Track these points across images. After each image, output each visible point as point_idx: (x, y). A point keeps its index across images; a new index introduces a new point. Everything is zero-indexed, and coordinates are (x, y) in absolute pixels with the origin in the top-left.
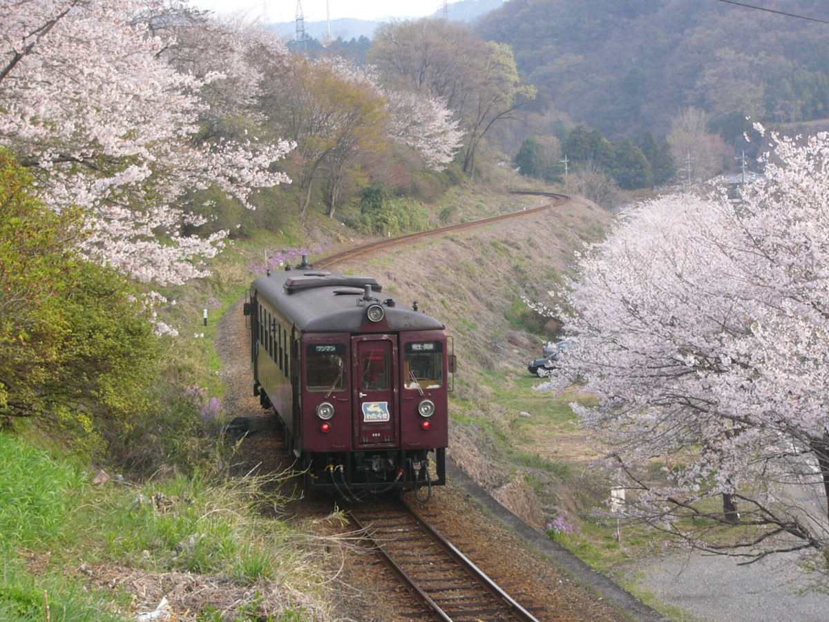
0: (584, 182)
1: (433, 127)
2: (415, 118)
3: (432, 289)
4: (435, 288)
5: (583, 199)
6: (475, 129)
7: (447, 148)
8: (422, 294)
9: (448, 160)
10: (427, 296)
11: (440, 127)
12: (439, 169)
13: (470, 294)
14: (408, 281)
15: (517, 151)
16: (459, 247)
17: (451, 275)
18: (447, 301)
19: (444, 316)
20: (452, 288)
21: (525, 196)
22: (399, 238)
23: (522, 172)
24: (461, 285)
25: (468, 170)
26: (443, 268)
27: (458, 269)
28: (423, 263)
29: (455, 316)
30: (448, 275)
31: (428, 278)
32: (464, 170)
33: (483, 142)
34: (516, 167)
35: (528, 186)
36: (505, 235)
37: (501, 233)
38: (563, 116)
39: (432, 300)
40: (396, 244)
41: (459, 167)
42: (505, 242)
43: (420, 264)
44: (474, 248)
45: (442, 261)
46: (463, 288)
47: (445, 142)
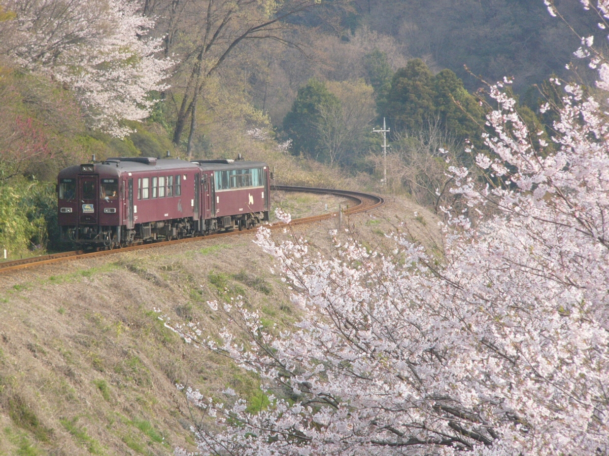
0: (415, 171)
1: (111, 46)
2: (72, 28)
3: (81, 360)
4: (87, 360)
5: (408, 204)
6: (200, 58)
7: (137, 92)
8: (60, 368)
9: (138, 115)
10: (69, 374)
11: (126, 49)
12: (122, 133)
13: (160, 375)
14: (31, 341)
15: (286, 107)
16: (144, 282)
17: (123, 337)
18: (109, 386)
19: (99, 414)
20: (123, 361)
21: (297, 194)
22: (23, 262)
23: (294, 151)
24: (142, 356)
25: (183, 139)
26: (107, 323)
27: (138, 326)
28: (67, 310)
29: (125, 417)
30: (115, 335)
31: (74, 338)
32: (176, 139)
33: (213, 83)
34: (285, 140)
35: (302, 176)
36: (241, 265)
37: (233, 260)
38: (385, 44)
39: (78, 382)
40: (16, 271)
41: (164, 131)
42: (240, 277)
43: (60, 312)
44: (174, 286)
45: (108, 307)
46: (146, 361)
47: (135, 79)
